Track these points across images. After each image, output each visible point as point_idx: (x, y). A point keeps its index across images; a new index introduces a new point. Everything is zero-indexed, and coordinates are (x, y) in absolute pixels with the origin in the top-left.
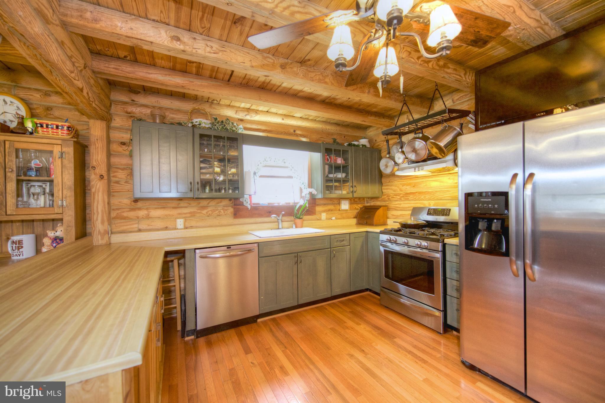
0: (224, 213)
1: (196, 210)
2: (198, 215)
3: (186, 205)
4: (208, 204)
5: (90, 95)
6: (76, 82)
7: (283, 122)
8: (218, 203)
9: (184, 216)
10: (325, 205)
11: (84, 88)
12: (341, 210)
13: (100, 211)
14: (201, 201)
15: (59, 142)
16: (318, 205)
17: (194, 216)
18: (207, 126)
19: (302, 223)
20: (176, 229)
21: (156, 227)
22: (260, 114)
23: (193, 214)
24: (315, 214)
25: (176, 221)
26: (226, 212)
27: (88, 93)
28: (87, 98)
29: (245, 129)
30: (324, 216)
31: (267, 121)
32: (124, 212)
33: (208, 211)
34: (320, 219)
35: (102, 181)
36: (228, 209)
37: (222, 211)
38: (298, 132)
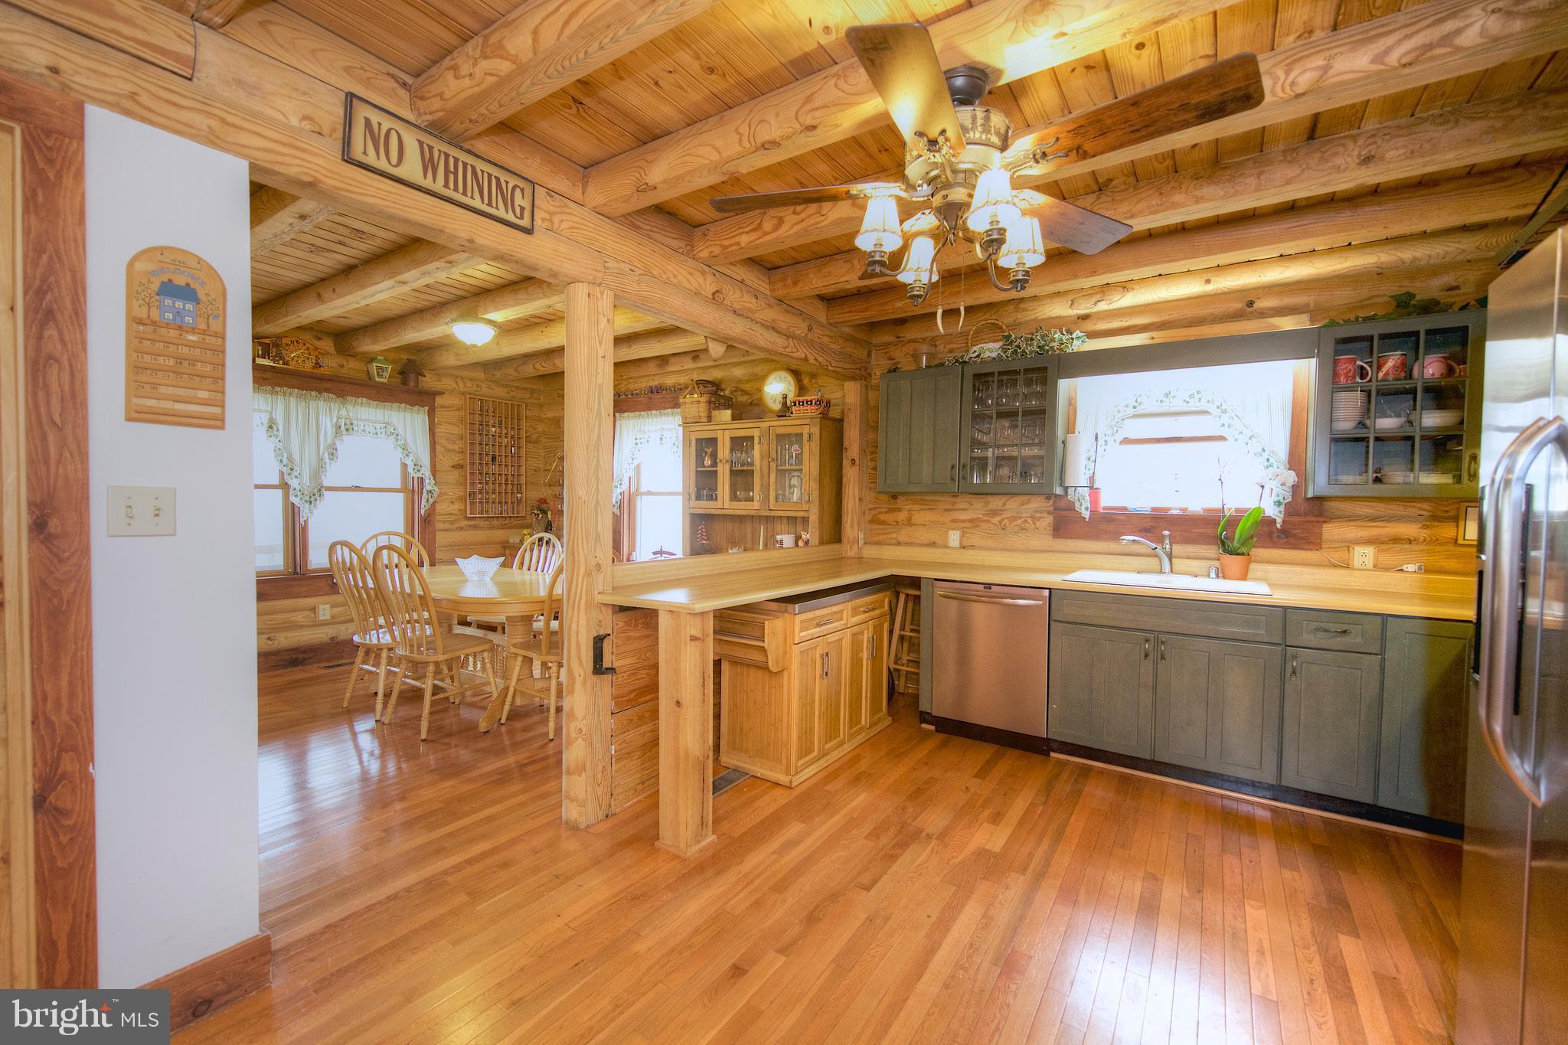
0: (1034, 524)
1: (981, 516)
2: (984, 526)
3: (966, 506)
4: (1004, 505)
5: (820, 359)
6: (795, 355)
7: (1210, 288)
8: (1023, 504)
9: (962, 525)
10: (1374, 519)
11: (809, 355)
12: (1460, 541)
13: (850, 510)
14: (990, 498)
15: (807, 421)
16: (1330, 519)
17: (978, 526)
18: (994, 355)
19: (1247, 569)
20: (946, 546)
21: (920, 541)
22: (1133, 289)
23: (975, 523)
24: (1321, 548)
25: (946, 533)
26: (1038, 523)
27: (816, 359)
28: (817, 364)
29: (1092, 335)
30: (1364, 555)
31: (1157, 300)
32: (880, 513)
33: (1002, 520)
34: (1346, 566)
35: (854, 467)
36: (1040, 518)
37: (1029, 520)
38: (1262, 304)
